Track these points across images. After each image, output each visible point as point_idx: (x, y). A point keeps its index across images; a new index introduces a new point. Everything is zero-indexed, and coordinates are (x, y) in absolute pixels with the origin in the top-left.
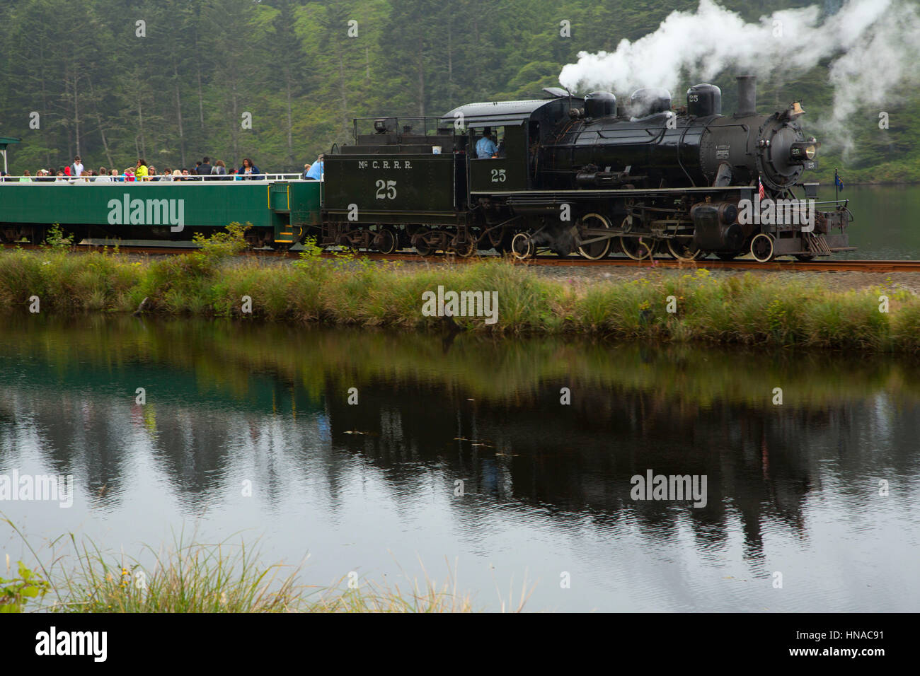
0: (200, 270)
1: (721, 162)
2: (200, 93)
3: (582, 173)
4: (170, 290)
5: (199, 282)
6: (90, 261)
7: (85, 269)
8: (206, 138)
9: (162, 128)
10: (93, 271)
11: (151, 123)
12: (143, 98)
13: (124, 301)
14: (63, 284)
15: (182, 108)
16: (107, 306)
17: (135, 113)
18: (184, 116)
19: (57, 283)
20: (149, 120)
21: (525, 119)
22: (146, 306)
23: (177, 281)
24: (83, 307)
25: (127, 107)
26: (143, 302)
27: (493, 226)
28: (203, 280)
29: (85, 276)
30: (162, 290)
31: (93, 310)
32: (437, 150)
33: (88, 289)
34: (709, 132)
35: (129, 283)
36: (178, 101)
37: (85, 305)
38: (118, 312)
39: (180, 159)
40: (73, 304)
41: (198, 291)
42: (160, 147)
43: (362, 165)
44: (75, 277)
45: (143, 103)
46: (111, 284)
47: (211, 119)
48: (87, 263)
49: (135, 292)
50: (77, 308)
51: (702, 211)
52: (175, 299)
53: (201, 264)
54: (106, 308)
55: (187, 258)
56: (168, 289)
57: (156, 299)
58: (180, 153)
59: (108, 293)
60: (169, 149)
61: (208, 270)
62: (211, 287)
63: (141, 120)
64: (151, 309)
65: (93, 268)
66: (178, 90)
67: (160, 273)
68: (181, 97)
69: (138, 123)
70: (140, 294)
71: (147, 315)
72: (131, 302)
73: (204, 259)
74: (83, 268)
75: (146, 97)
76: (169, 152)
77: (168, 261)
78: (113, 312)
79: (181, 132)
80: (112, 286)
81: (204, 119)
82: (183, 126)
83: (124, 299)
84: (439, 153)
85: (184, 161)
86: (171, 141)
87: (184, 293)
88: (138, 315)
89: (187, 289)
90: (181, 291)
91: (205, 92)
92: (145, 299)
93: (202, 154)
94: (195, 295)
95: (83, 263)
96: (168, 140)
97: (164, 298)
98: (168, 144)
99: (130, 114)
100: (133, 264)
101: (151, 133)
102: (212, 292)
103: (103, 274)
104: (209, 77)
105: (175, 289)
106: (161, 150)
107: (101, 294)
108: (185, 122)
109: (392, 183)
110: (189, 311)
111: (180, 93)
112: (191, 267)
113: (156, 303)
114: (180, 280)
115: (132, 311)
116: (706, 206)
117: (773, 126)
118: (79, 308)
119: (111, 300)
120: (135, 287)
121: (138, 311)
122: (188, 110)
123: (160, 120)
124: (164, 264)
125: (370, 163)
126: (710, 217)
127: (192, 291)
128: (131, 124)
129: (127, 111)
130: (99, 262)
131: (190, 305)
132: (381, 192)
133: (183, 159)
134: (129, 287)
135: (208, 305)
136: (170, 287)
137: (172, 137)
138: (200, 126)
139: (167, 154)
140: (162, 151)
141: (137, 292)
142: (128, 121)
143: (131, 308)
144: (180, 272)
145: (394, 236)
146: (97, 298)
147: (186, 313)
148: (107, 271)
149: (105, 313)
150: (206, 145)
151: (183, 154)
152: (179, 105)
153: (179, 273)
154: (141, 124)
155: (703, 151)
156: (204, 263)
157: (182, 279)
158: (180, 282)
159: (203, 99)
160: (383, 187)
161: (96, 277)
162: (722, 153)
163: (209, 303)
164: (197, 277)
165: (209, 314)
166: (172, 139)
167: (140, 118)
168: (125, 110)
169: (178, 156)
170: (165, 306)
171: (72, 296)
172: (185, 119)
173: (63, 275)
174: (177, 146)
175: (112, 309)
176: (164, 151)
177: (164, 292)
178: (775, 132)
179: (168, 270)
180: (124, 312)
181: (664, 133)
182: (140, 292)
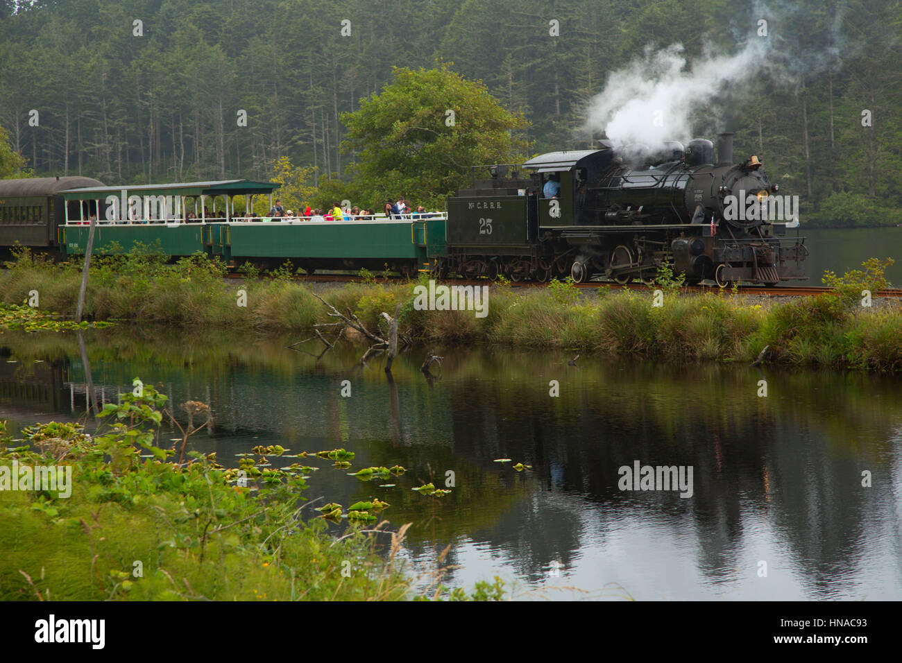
0: (831, 314)
1: (697, 203)
2: (831, 107)
3: (610, 212)
4: (795, 338)
5: (829, 328)
6: (704, 303)
7: (698, 312)
8: (837, 159)
9: (786, 149)
10: (706, 314)
11: (774, 144)
12: (764, 116)
13: (742, 349)
14: (673, 329)
15: (810, 126)
16: (722, 354)
17: (755, 134)
18: (812, 134)
19: (667, 328)
20: (770, 141)
21: (573, 166)
22: (766, 355)
23: (803, 328)
24: (695, 356)
25: (746, 127)
26: (764, 351)
27: (560, 254)
28: (834, 326)
29: (698, 321)
30: (785, 337)
31: (706, 359)
32: (521, 192)
33: (701, 335)
34: (693, 179)
35: (748, 328)
36: (806, 118)
37: (698, 354)
38: (735, 361)
39: (805, 185)
40: (684, 352)
41: (828, 339)
42: (782, 171)
43: (471, 205)
44: (687, 322)
45: (765, 122)
46: (727, 329)
47: (842, 137)
48: (700, 305)
49: (754, 339)
50: (688, 357)
51: (679, 244)
52: (801, 348)
53: (832, 308)
54: (721, 358)
55: (815, 300)
56: (792, 336)
57: (778, 347)
58: (806, 178)
59: (724, 340)
60: (792, 172)
61: (841, 314)
62: (843, 334)
63: (761, 141)
64: (773, 359)
65: (707, 312)
66: (805, 106)
67: (784, 317)
68: (808, 113)
69: (757, 144)
70: (760, 342)
71: (767, 365)
72: (750, 351)
73: (835, 301)
74: (694, 311)
75: (767, 115)
76: (792, 177)
77: (792, 302)
78: (728, 362)
79: (808, 153)
80: (728, 333)
81: (835, 138)
82: (810, 146)
83: (741, 347)
84: (523, 195)
85: (810, 187)
86: (796, 164)
87: (811, 340)
88: (758, 365)
89: (814, 337)
90: (807, 339)
91: (837, 106)
92: (766, 348)
93: (831, 179)
94: (825, 343)
95: (696, 306)
96: (792, 163)
97: (788, 347)
98: (791, 167)
99: (749, 134)
100: (752, 307)
101: (772, 156)
102: (845, 341)
103: (719, 318)
104: (842, 89)
105: (801, 336)
106: (784, 174)
107: (716, 341)
108: (813, 142)
109: (489, 221)
110: (817, 362)
111: (807, 109)
112: (820, 311)
113: (778, 352)
114: (806, 326)
115: (751, 361)
116: (681, 240)
117: (735, 175)
118: (691, 356)
119: (726, 348)
120: (754, 334)
121: (758, 361)
122: (816, 127)
123: (784, 141)
124: (788, 307)
125: (476, 204)
126: (682, 248)
127: (821, 338)
128: (750, 146)
129: (745, 132)
130: (714, 305)
131: (819, 355)
132: (483, 229)
133: (809, 184)
134: (748, 333)
135: (839, 356)
136: (795, 333)
137: (797, 159)
138: (831, 145)
139: (790, 180)
140: (785, 176)
141: (757, 340)
142: (746, 143)
143: (749, 358)
144: (806, 316)
145: (499, 267)
146: (710, 346)
147: (814, 365)
148: (723, 315)
149: (721, 363)
150: (837, 168)
151: (809, 179)
152: (806, 122)
153: (805, 318)
154: (761, 145)
155: (687, 193)
156: (835, 305)
157: (809, 324)
158: (806, 328)
159: (834, 115)
160: (484, 224)
161: (710, 322)
162: (698, 197)
163: (841, 353)
164: (827, 322)
165: (841, 366)
166: (798, 162)
167: (761, 139)
168: (744, 130)
169: (804, 181)
170: (789, 356)
171: (682, 343)
172: (812, 138)
173: (673, 320)
174: (802, 170)
175: (729, 359)
176: (787, 176)
177: (788, 340)
178: (736, 180)
179: (793, 314)
180: (741, 362)
181: (666, 179)
182: (761, 339)
